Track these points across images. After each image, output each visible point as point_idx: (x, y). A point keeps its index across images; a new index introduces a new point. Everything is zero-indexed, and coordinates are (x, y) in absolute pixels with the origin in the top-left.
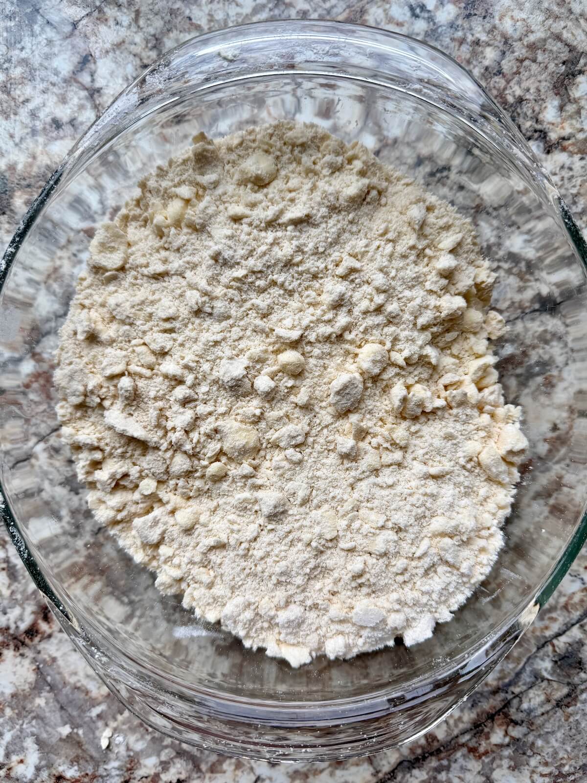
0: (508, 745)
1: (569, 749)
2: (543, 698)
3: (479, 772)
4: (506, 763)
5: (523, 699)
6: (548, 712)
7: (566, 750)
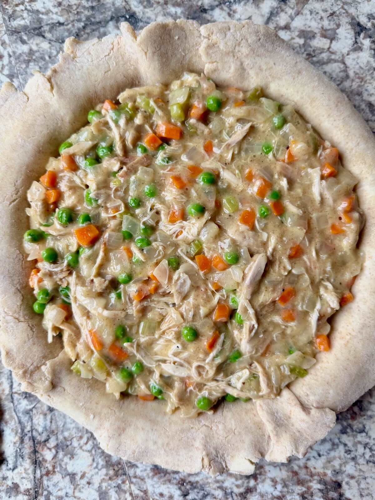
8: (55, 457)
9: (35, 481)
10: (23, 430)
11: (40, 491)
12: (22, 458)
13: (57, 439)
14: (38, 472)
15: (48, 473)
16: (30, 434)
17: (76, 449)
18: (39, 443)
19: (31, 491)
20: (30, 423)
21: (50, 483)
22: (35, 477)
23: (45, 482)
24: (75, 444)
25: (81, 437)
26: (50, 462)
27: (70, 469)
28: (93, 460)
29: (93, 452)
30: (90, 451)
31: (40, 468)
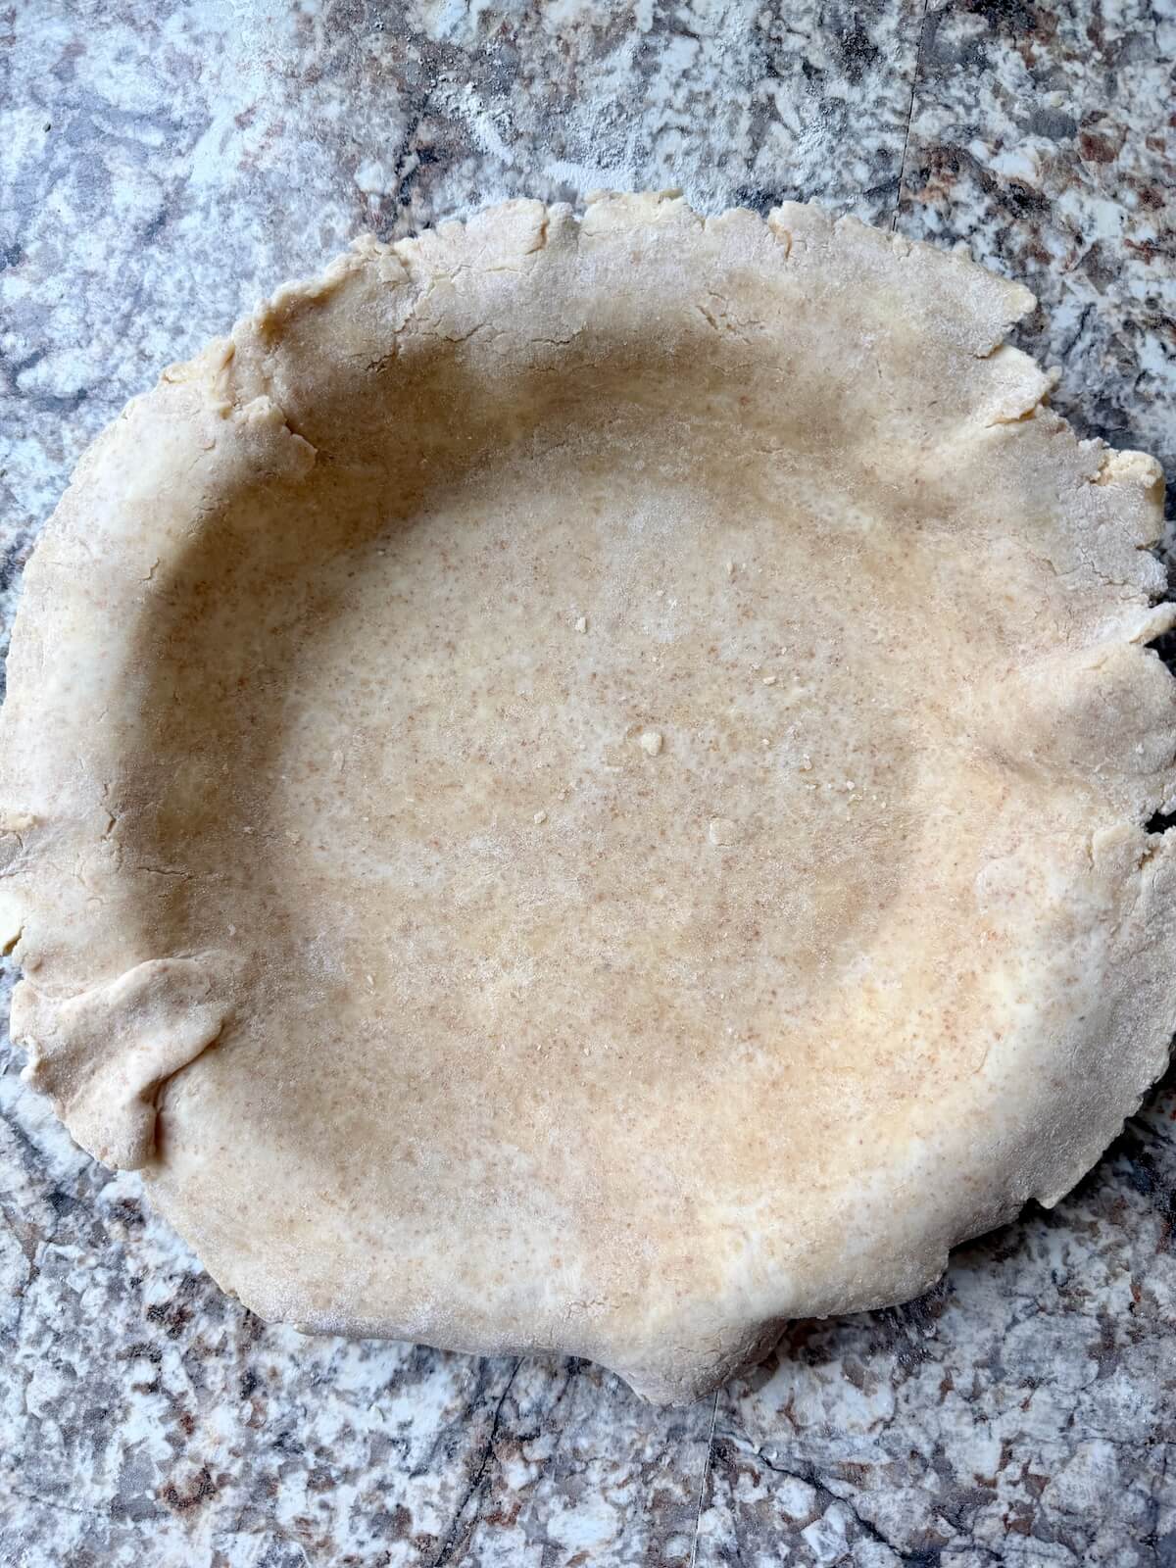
8: (530, 1486)
9: (455, 1522)
10: (480, 1390)
11: (457, 1554)
12: (449, 1456)
13: (555, 1446)
14: (473, 1506)
15: (495, 1518)
16: (493, 1407)
17: (590, 1490)
18: (508, 1436)
19: (435, 1545)
20: (506, 1380)
21: (489, 1544)
22: (459, 1514)
23: (479, 1537)
24: (594, 1475)
25: (615, 1466)
26: (513, 1492)
27: (554, 1530)
28: (621, 1532)
29: (629, 1514)
30: (621, 1508)
31: (483, 1496)
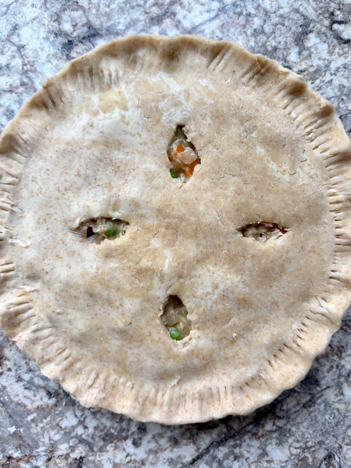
0: (275, 431)
1: (311, 432)
2: (295, 402)
3: (258, 447)
4: (274, 441)
5: (284, 404)
6: (298, 411)
7: (310, 433)
